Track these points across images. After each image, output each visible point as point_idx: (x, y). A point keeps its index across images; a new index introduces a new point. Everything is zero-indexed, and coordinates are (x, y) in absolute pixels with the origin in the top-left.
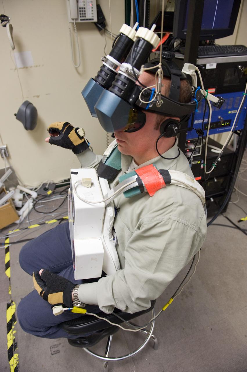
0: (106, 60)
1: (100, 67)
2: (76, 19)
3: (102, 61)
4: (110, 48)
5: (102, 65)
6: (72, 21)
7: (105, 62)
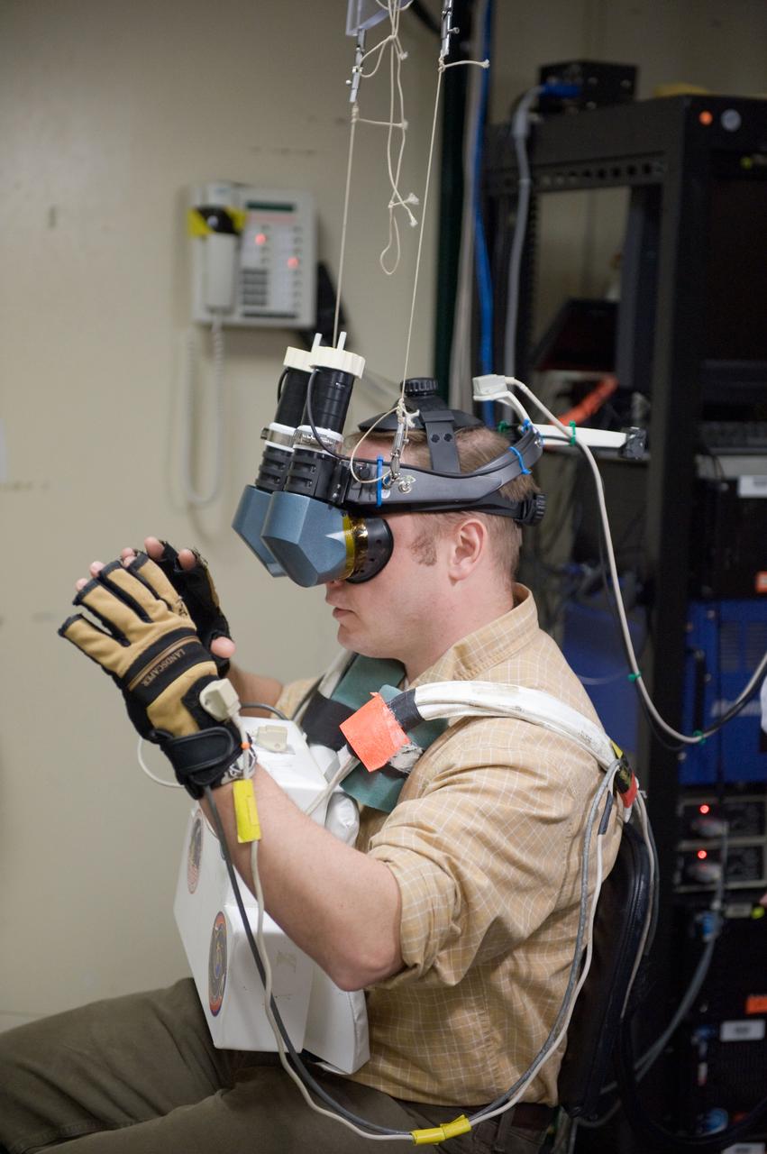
0: (267, 435)
1: (261, 453)
2: (227, 311)
3: (263, 440)
4: (273, 406)
5: (264, 449)
6: (205, 317)
7: (271, 440)
